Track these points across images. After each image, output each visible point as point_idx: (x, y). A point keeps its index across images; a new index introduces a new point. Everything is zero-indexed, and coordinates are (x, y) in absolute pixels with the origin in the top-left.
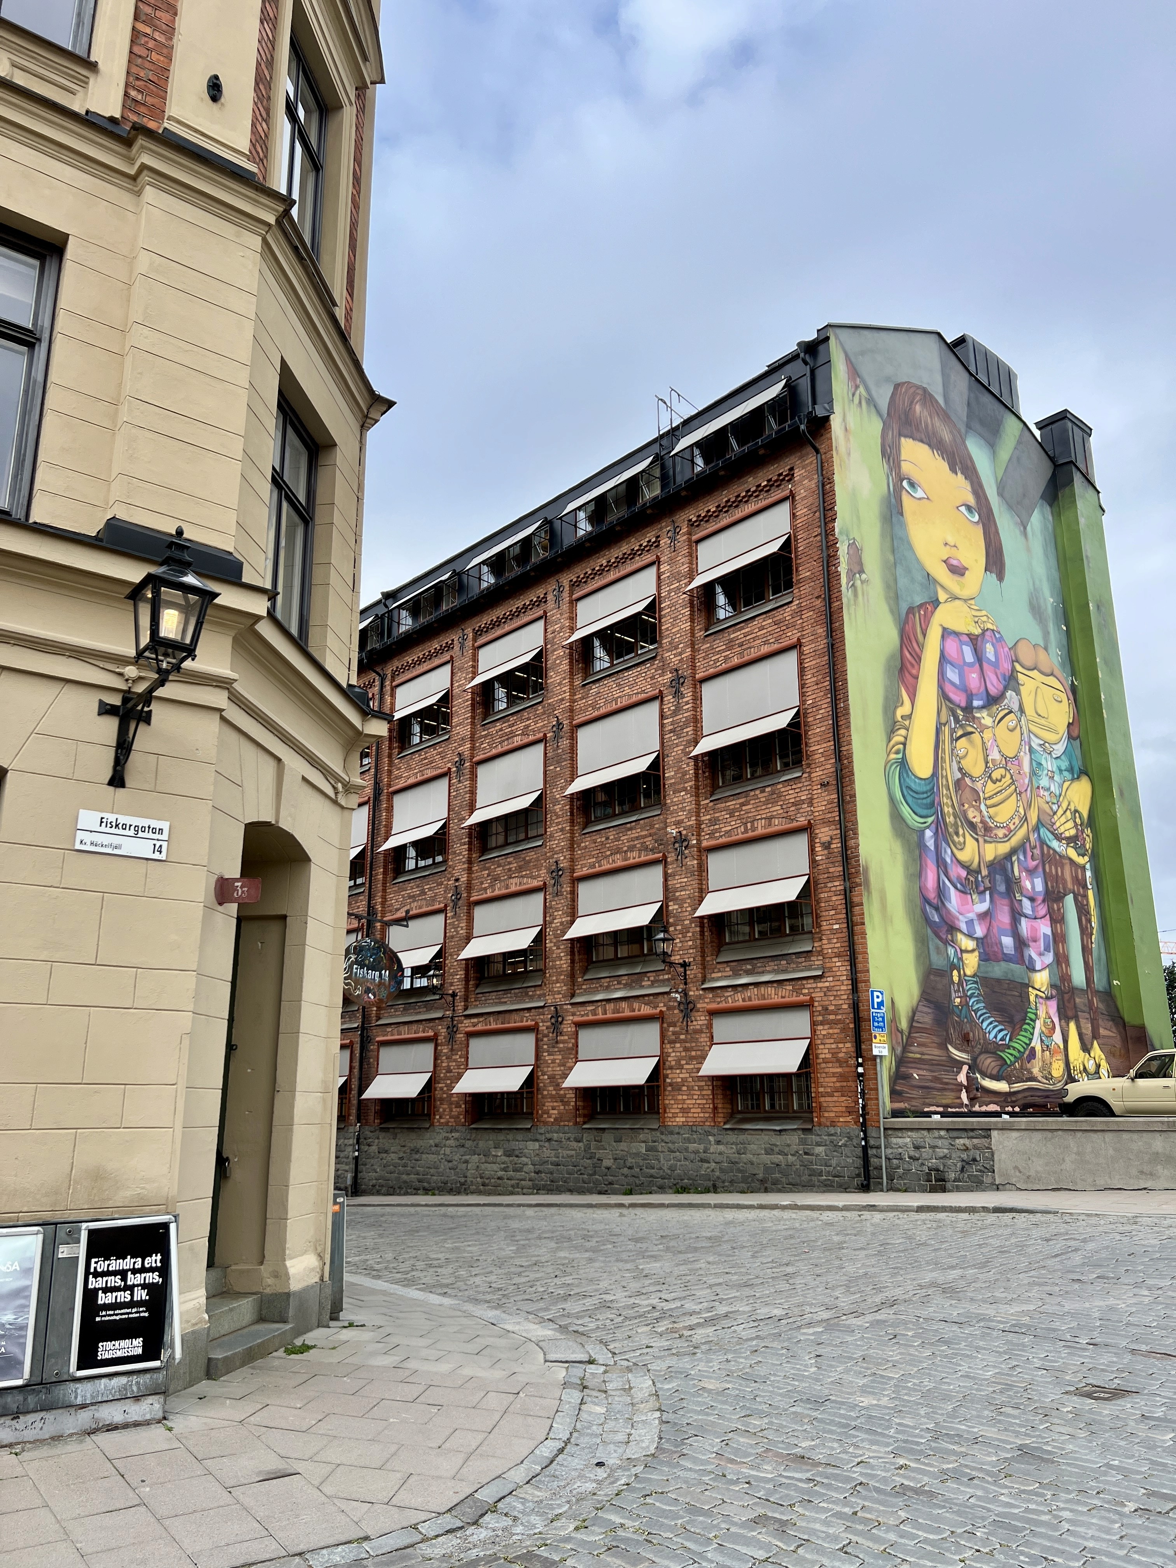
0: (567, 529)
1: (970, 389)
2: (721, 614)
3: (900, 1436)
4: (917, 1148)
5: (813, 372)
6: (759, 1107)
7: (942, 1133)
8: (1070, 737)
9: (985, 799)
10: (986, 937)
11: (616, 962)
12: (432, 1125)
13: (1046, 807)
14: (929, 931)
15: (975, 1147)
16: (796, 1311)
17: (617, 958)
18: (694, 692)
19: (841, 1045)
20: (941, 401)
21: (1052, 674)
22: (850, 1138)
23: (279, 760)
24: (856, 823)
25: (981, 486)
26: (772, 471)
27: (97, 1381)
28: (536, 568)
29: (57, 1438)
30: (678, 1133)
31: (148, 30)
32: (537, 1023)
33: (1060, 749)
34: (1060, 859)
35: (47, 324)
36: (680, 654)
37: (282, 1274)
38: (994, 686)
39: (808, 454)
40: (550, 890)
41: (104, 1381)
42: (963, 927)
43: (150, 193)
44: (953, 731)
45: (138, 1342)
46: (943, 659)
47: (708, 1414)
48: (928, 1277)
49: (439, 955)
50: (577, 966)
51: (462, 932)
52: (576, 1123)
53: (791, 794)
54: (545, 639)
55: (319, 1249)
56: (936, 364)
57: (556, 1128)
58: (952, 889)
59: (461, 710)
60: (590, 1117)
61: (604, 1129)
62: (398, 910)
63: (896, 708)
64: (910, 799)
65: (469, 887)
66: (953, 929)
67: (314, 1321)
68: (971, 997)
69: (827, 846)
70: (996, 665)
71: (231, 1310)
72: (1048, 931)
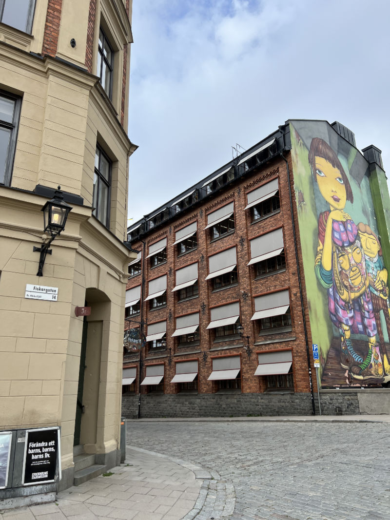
0: (204, 192)
1: (338, 139)
2: (256, 218)
3: (324, 508)
4: (331, 399)
5: (284, 136)
6: (275, 386)
7: (340, 394)
8: (379, 255)
9: (350, 277)
10: (352, 325)
11: (224, 337)
12: (164, 393)
13: (372, 280)
14: (333, 324)
15: (352, 399)
16: (287, 459)
17: (225, 335)
18: (248, 244)
19: (303, 364)
20: (328, 143)
21: (372, 234)
22: (308, 397)
23: (98, 267)
24: (305, 287)
25: (343, 171)
26: (272, 169)
27: (31, 487)
28: (193, 205)
29: (17, 508)
30: (248, 396)
31: (51, 25)
32: (198, 358)
33: (376, 260)
34: (378, 298)
35: (17, 122)
36: (243, 231)
37: (102, 447)
38: (351, 239)
39: (283, 163)
40: (201, 312)
41: (34, 487)
42: (344, 322)
43: (51, 77)
44: (338, 254)
45: (46, 473)
46: (333, 230)
47: (252, 499)
48: (335, 447)
49: (165, 335)
50: (212, 338)
51: (173, 328)
52: (213, 393)
53: (282, 277)
54: (197, 228)
55: (116, 438)
56: (326, 131)
57: (206, 394)
58: (340, 309)
59: (170, 253)
60: (218, 390)
61: (222, 395)
62: (151, 321)
63: (317, 247)
64: (323, 278)
65: (174, 313)
66: (341, 323)
67: (115, 464)
68: (349, 346)
69: (295, 295)
70: (352, 231)
71: (84, 460)
72: (375, 323)
